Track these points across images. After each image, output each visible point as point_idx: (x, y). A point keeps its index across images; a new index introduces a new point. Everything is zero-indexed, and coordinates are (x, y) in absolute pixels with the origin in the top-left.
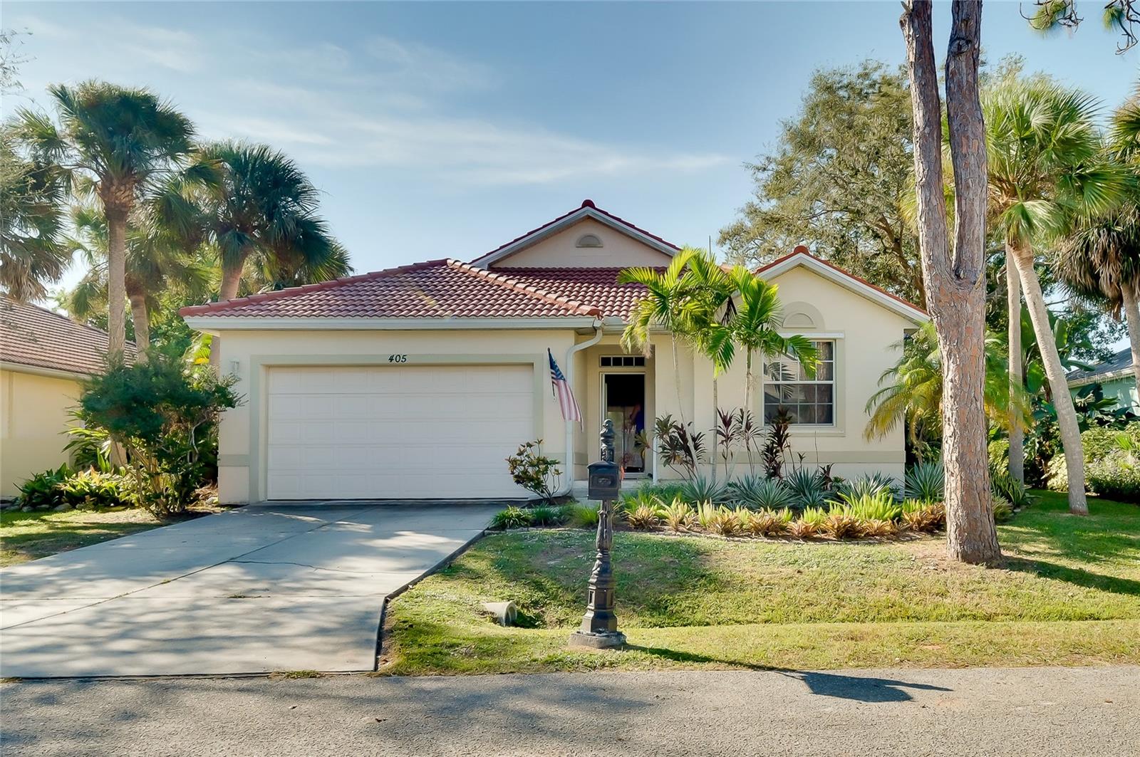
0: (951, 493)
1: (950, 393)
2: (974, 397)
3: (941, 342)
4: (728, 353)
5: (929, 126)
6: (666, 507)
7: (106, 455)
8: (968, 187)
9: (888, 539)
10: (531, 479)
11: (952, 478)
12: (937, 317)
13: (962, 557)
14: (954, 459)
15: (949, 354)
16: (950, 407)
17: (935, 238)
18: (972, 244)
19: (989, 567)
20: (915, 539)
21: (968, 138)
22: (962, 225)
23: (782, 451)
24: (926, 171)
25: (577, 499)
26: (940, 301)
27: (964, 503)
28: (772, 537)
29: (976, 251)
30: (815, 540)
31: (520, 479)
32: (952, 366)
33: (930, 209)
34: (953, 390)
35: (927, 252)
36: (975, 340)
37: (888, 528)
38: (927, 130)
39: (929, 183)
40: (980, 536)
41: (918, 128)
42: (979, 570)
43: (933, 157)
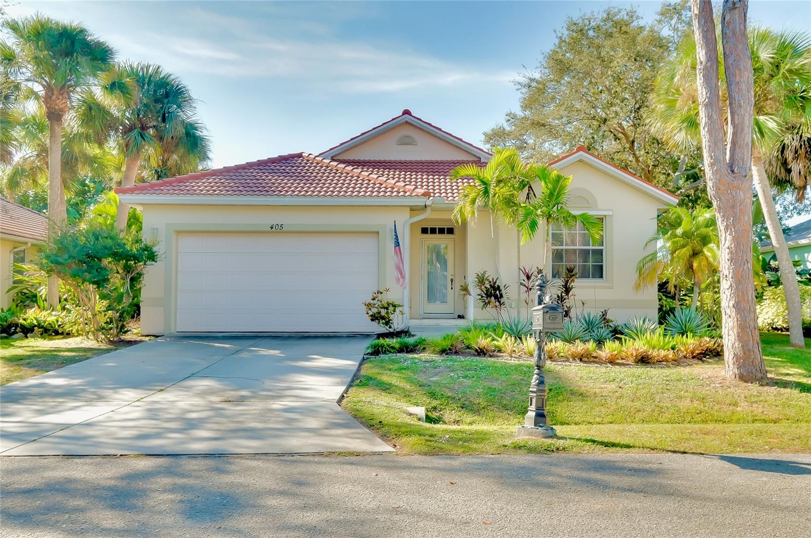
0: (729, 331)
1: (727, 257)
2: (746, 260)
3: (720, 219)
4: (533, 225)
5: (711, 62)
6: (499, 339)
7: (43, 297)
8: (741, 106)
9: (672, 364)
10: (383, 318)
11: (730, 320)
12: (717, 201)
13: (739, 377)
14: (731, 305)
15: (727, 228)
16: (727, 267)
17: (715, 143)
18: (743, 148)
19: (762, 385)
20: (692, 365)
21: (740, 70)
22: (734, 134)
23: (568, 299)
24: (708, 95)
25: (412, 333)
26: (720, 189)
27: (740, 337)
28: (585, 362)
29: (746, 153)
30: (618, 364)
31: (374, 318)
32: (729, 237)
33: (711, 122)
34: (730, 255)
35: (709, 153)
36: (746, 219)
37: (671, 356)
38: (709, 64)
39: (711, 103)
40: (753, 362)
41: (702, 63)
42: (754, 388)
43: (713, 84)
